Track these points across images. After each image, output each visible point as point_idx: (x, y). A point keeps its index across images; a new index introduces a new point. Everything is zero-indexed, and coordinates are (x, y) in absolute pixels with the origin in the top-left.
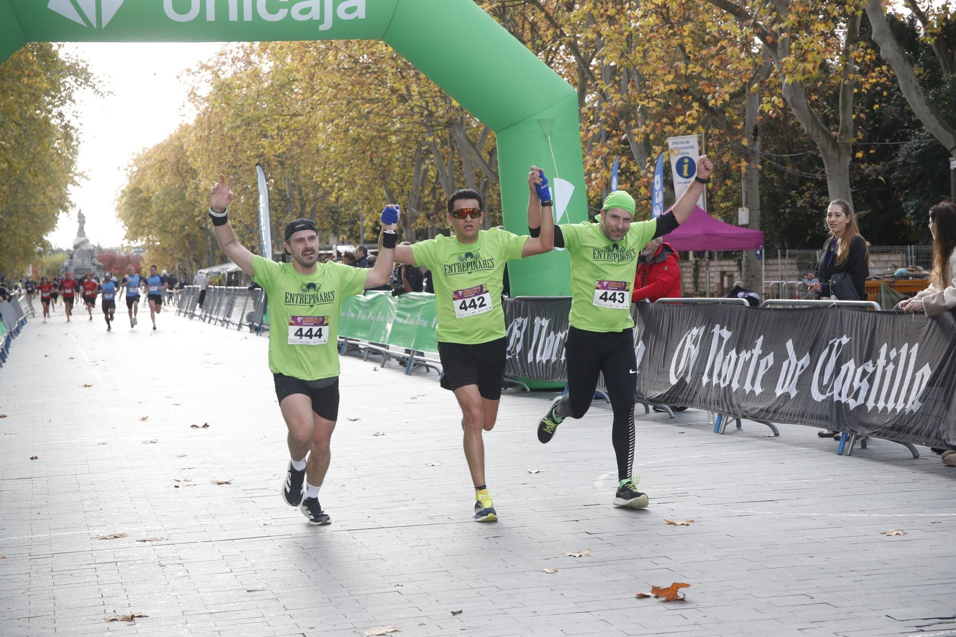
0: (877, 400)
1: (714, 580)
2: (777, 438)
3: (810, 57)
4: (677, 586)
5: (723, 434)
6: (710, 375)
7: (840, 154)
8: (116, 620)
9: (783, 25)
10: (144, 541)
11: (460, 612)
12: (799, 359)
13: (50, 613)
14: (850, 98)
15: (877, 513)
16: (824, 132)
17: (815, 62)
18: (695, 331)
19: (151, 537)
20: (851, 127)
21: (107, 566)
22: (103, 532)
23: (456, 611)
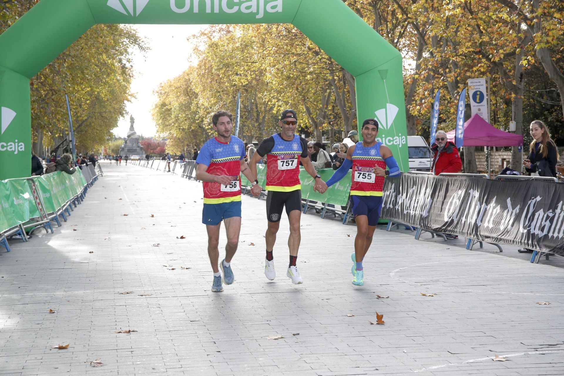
0: (554, 233)
2: (501, 253)
3: (550, 33)
5: (471, 250)
6: (467, 217)
8: (121, 332)
9: (534, 15)
10: (142, 296)
11: (299, 334)
12: (513, 209)
13: (88, 328)
15: (539, 293)
16: (561, 77)
17: (554, 36)
18: (460, 192)
19: (146, 293)
21: (121, 307)
22: (122, 290)
23: (295, 333)
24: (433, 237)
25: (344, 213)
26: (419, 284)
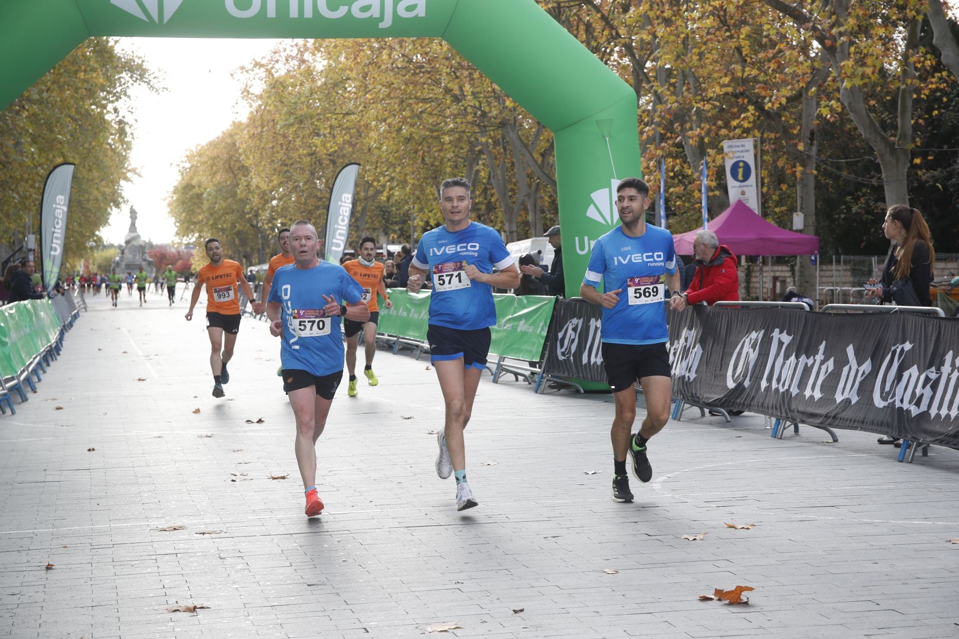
0: (940, 408)
1: (777, 584)
2: (835, 444)
3: (869, 61)
4: (740, 589)
5: (781, 439)
6: (770, 379)
7: (898, 160)
8: (178, 610)
9: (842, 29)
10: (203, 534)
11: (522, 610)
12: (859, 364)
13: (113, 602)
14: (909, 104)
15: (941, 521)
16: (883, 137)
17: (875, 66)
18: (754, 335)
19: (210, 529)
20: (910, 132)
21: (167, 557)
22: (163, 524)
23: (517, 609)
24: (703, 414)
25: (533, 373)
26: (713, 505)
